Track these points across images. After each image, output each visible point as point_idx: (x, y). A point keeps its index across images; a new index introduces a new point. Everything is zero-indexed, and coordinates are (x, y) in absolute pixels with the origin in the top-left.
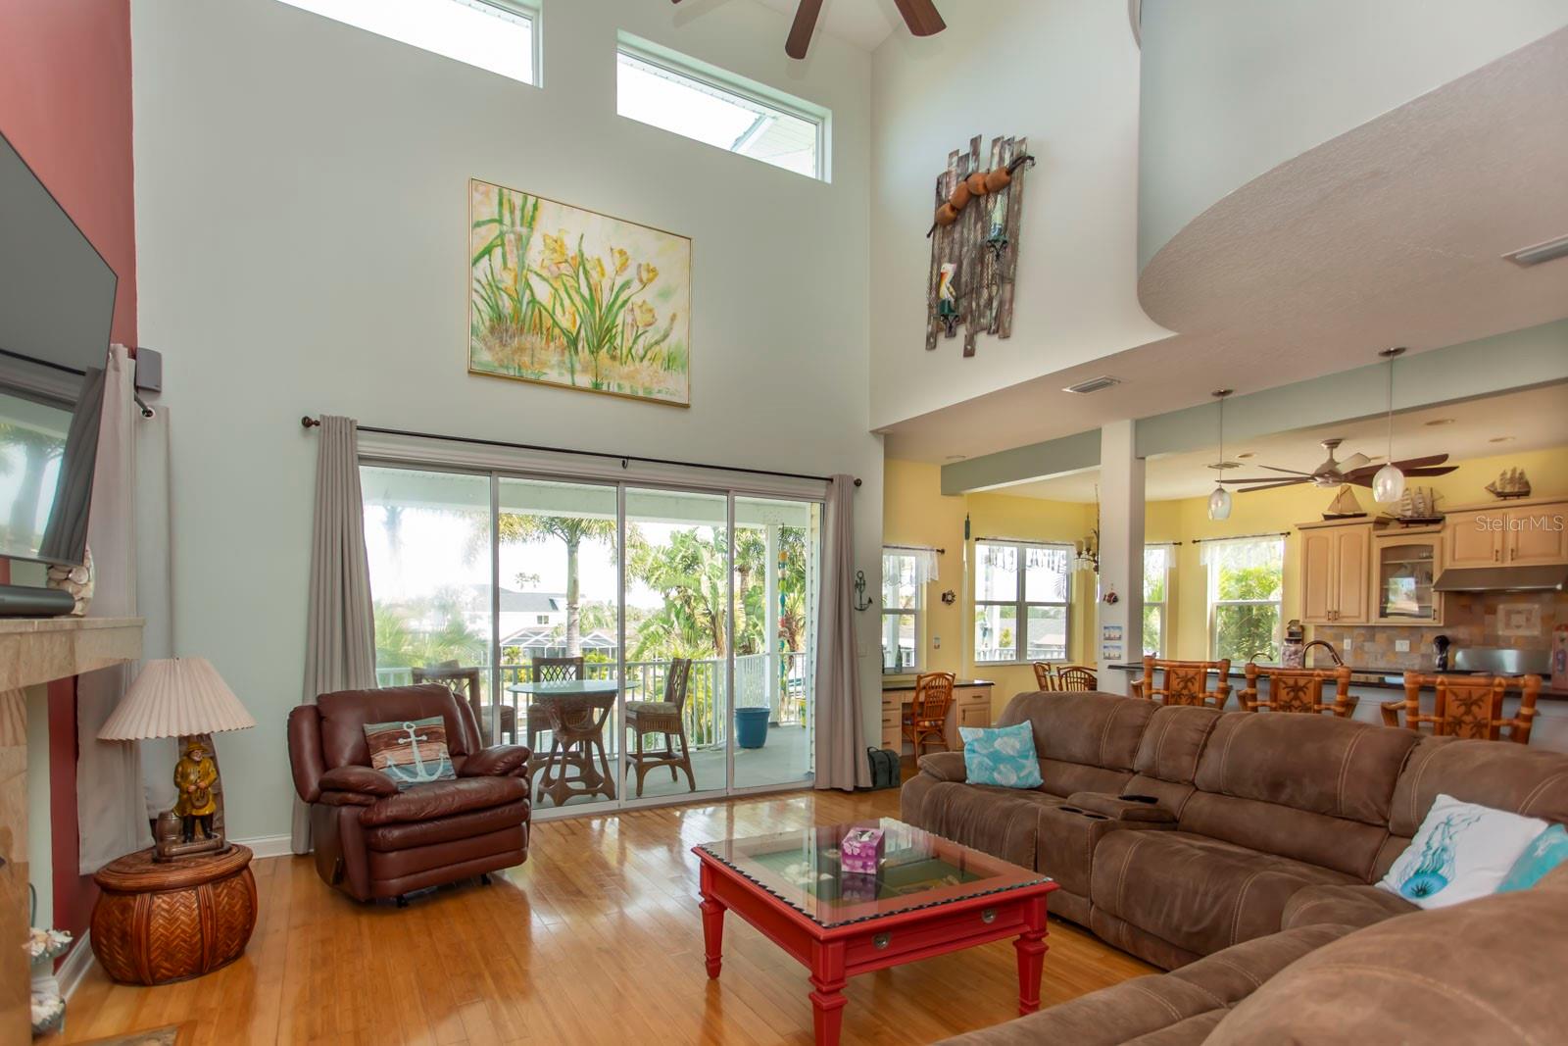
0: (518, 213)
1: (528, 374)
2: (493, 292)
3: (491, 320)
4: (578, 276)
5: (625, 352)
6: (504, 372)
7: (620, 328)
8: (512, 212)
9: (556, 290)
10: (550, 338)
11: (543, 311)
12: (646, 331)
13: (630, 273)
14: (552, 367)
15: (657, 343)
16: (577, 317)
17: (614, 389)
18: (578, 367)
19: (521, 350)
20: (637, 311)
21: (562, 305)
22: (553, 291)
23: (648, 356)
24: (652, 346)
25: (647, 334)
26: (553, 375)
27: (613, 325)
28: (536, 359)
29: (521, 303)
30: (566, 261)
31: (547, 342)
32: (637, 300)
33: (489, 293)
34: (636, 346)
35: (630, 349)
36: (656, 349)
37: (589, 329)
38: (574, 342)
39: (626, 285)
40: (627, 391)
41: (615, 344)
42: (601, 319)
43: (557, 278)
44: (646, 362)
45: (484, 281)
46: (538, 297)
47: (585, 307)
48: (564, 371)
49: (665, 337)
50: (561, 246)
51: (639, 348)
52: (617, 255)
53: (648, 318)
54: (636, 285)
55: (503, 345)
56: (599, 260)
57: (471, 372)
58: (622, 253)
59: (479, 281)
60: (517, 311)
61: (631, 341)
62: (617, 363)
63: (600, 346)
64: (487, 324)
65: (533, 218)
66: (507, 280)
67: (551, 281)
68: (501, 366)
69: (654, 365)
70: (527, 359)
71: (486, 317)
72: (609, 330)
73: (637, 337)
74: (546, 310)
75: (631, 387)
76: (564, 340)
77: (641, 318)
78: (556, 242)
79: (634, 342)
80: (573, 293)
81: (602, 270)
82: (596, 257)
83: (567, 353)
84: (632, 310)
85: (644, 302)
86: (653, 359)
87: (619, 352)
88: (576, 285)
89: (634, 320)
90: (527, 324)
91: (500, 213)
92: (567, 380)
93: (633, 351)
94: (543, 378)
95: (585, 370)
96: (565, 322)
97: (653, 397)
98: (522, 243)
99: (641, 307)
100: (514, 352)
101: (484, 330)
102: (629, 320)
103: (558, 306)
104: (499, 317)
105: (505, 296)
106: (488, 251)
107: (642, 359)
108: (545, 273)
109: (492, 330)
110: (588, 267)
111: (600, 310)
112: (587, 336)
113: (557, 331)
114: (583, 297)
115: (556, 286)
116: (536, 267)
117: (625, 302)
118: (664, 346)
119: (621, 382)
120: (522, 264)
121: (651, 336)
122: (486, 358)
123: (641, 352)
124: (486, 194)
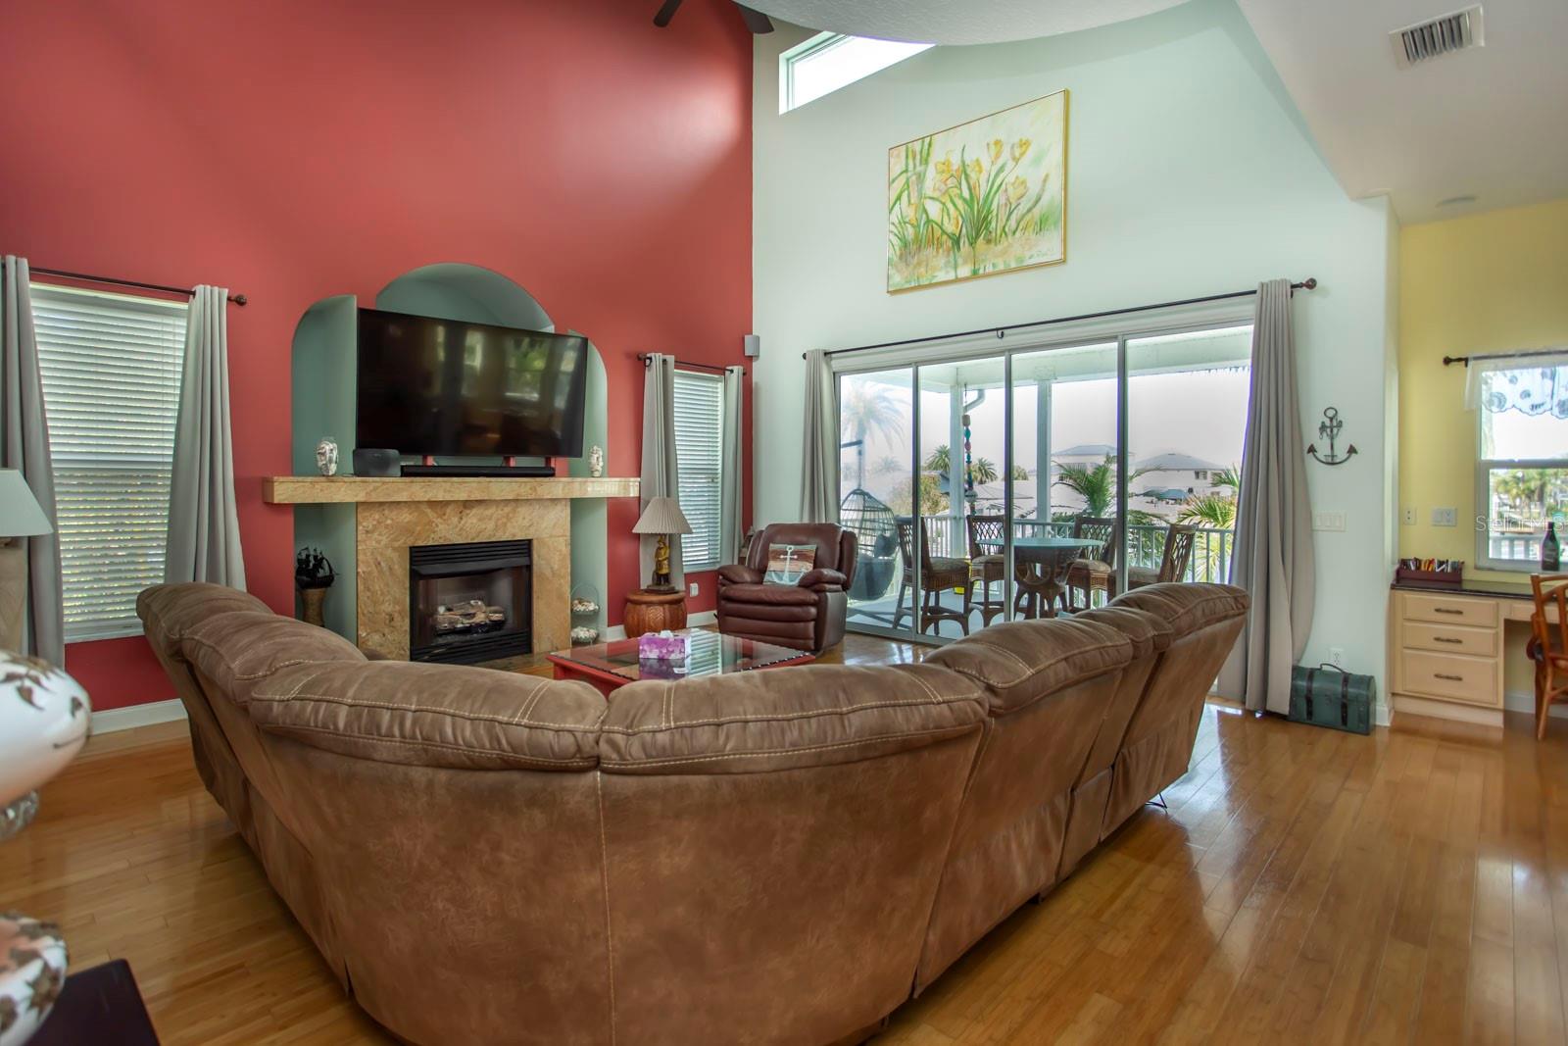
0: (918, 157)
1: (926, 282)
2: (902, 228)
3: (900, 249)
4: (960, 184)
5: (999, 232)
6: (907, 286)
7: (994, 213)
8: (914, 158)
9: (944, 204)
10: (940, 245)
11: (935, 226)
12: (1019, 204)
13: (1006, 155)
14: (940, 270)
15: (1029, 210)
16: (960, 219)
17: (990, 269)
18: (960, 261)
19: (919, 264)
20: (1010, 189)
21: (948, 215)
22: (941, 206)
23: (1021, 227)
24: (1023, 216)
25: (1020, 207)
26: (941, 276)
27: (989, 212)
28: (929, 267)
29: (919, 226)
30: (952, 176)
31: (937, 249)
32: (1011, 179)
33: (900, 229)
34: (1009, 223)
35: (1004, 227)
36: (1030, 215)
37: (969, 225)
38: (957, 242)
39: (1001, 170)
40: (1001, 267)
41: (991, 229)
42: (978, 211)
43: (944, 194)
44: (1018, 234)
45: (896, 222)
46: (931, 217)
47: (966, 207)
48: (949, 269)
49: (1037, 202)
50: (948, 166)
51: (1013, 223)
52: (992, 147)
53: (1021, 190)
54: (1011, 164)
55: (907, 265)
56: (977, 160)
57: (888, 292)
58: (997, 143)
59: (893, 224)
60: (917, 234)
61: (1004, 220)
62: (992, 245)
63: (978, 236)
64: (898, 253)
65: (928, 154)
66: (910, 213)
67: (941, 199)
68: (907, 282)
69: (1026, 233)
70: (923, 270)
71: (897, 248)
72: (985, 218)
73: (1010, 214)
74: (937, 224)
75: (1005, 262)
76: (950, 243)
77: (1013, 194)
78: (944, 164)
79: (1007, 220)
80: (957, 200)
81: (980, 167)
82: (975, 159)
83: (951, 252)
84: (1006, 190)
85: (1017, 178)
86: (1025, 229)
87: (994, 235)
88: (959, 192)
89: (1008, 199)
90: (923, 241)
91: (907, 165)
92: (951, 276)
93: (1007, 229)
94: (934, 281)
95: (965, 262)
96: (950, 228)
97: (1025, 264)
98: (921, 178)
99: (1013, 184)
100: (915, 267)
101: (896, 259)
102: (1003, 201)
103: (946, 217)
104: (905, 245)
105: (909, 226)
106: (899, 198)
107: (1014, 233)
108: (936, 195)
109: (901, 257)
110: (968, 172)
111: (978, 204)
112: (967, 231)
113: (945, 237)
114: (965, 200)
115: (943, 201)
116: (930, 193)
117: (1001, 184)
118: (1036, 211)
119: (995, 261)
120: (921, 196)
121: (1023, 208)
122: (897, 280)
123: (1014, 226)
124: (898, 156)
